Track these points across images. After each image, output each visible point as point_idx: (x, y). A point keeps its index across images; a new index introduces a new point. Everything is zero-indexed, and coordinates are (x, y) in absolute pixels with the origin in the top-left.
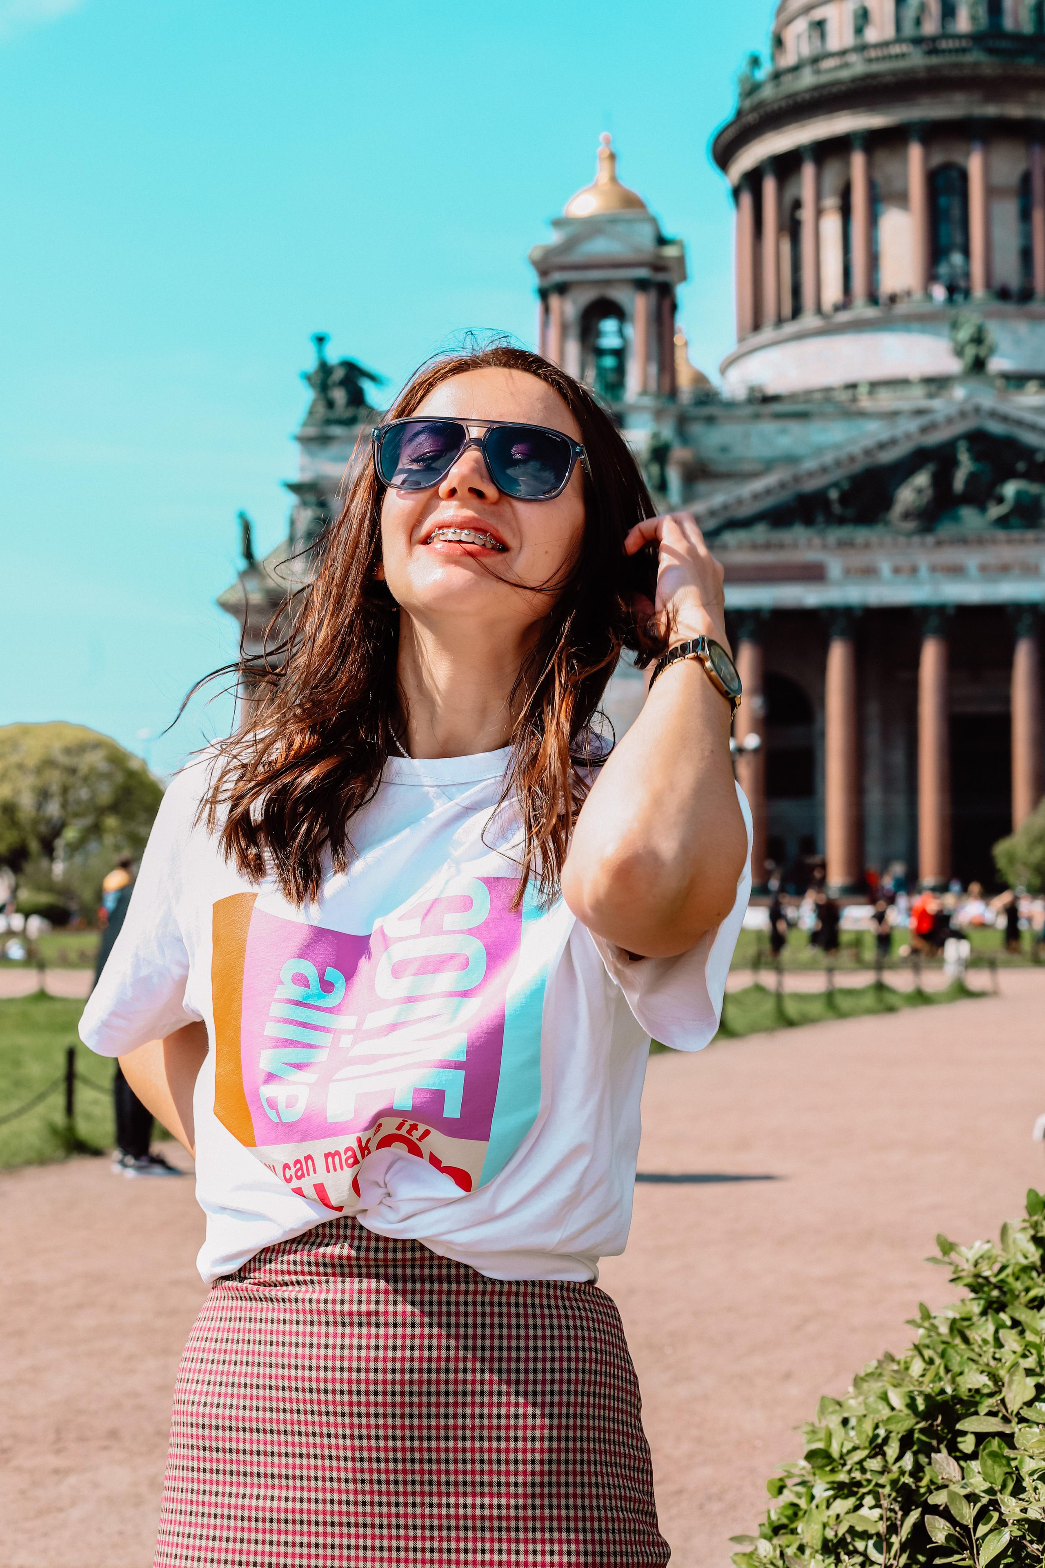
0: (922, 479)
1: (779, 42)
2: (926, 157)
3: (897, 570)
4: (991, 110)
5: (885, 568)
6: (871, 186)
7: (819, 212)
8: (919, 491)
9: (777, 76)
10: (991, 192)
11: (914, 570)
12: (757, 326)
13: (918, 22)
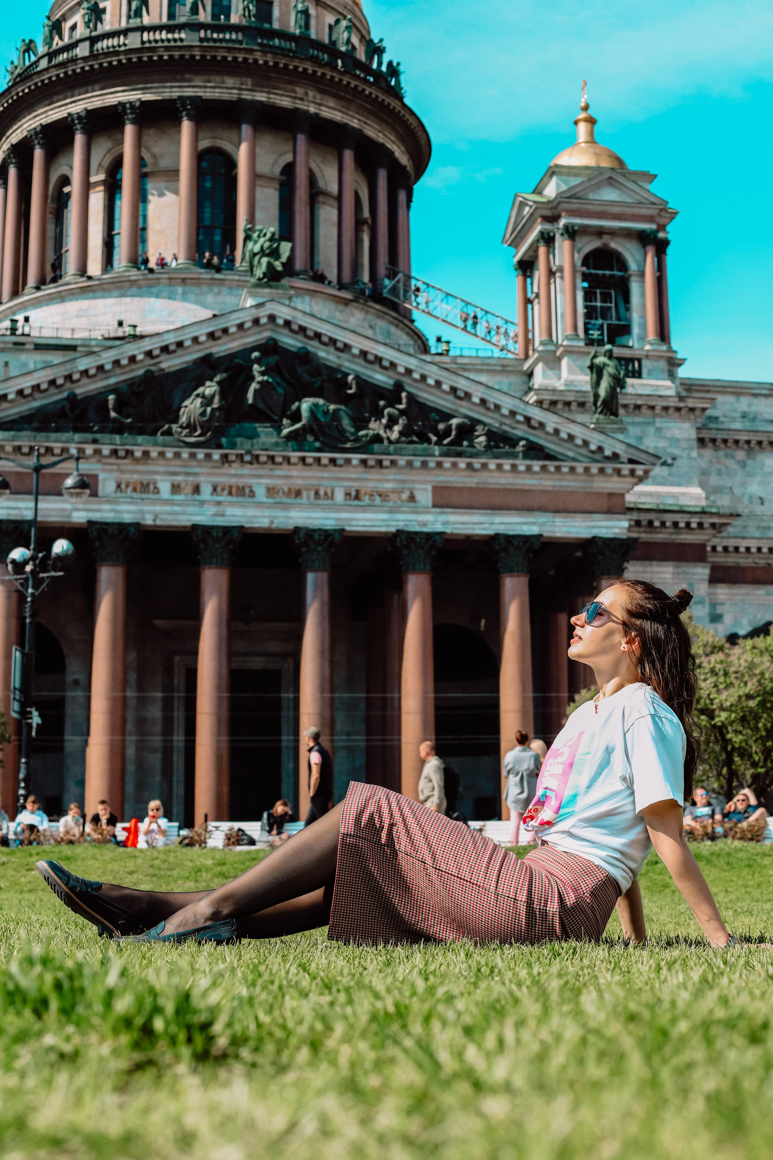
0: (210, 388)
1: (56, 27)
2: (195, 139)
3: (176, 488)
4: (261, 97)
5: (165, 488)
6: (140, 162)
7: (87, 187)
8: (208, 401)
9: (51, 55)
10: (255, 177)
11: (197, 490)
12: (15, 293)
13: (194, 10)
